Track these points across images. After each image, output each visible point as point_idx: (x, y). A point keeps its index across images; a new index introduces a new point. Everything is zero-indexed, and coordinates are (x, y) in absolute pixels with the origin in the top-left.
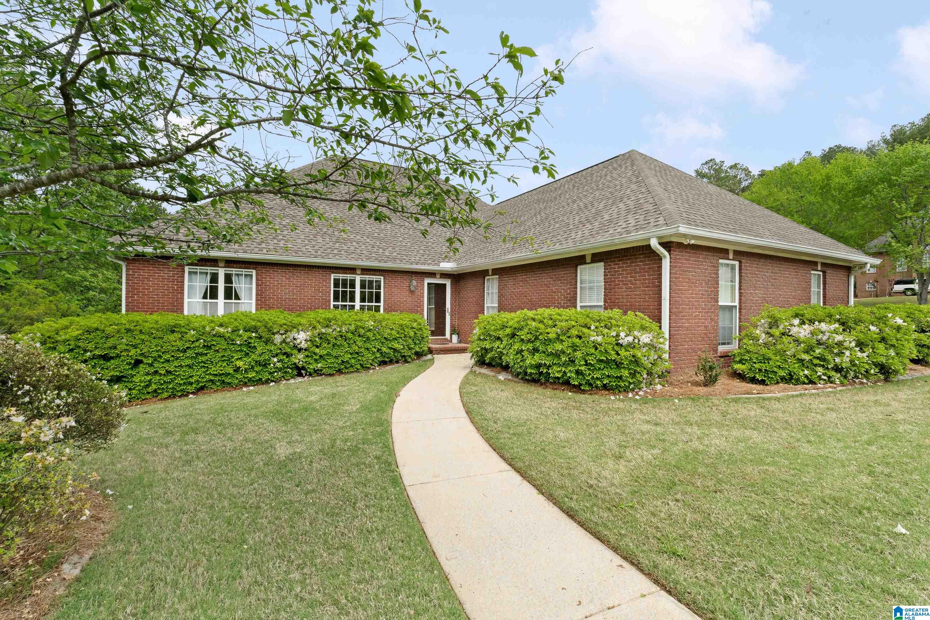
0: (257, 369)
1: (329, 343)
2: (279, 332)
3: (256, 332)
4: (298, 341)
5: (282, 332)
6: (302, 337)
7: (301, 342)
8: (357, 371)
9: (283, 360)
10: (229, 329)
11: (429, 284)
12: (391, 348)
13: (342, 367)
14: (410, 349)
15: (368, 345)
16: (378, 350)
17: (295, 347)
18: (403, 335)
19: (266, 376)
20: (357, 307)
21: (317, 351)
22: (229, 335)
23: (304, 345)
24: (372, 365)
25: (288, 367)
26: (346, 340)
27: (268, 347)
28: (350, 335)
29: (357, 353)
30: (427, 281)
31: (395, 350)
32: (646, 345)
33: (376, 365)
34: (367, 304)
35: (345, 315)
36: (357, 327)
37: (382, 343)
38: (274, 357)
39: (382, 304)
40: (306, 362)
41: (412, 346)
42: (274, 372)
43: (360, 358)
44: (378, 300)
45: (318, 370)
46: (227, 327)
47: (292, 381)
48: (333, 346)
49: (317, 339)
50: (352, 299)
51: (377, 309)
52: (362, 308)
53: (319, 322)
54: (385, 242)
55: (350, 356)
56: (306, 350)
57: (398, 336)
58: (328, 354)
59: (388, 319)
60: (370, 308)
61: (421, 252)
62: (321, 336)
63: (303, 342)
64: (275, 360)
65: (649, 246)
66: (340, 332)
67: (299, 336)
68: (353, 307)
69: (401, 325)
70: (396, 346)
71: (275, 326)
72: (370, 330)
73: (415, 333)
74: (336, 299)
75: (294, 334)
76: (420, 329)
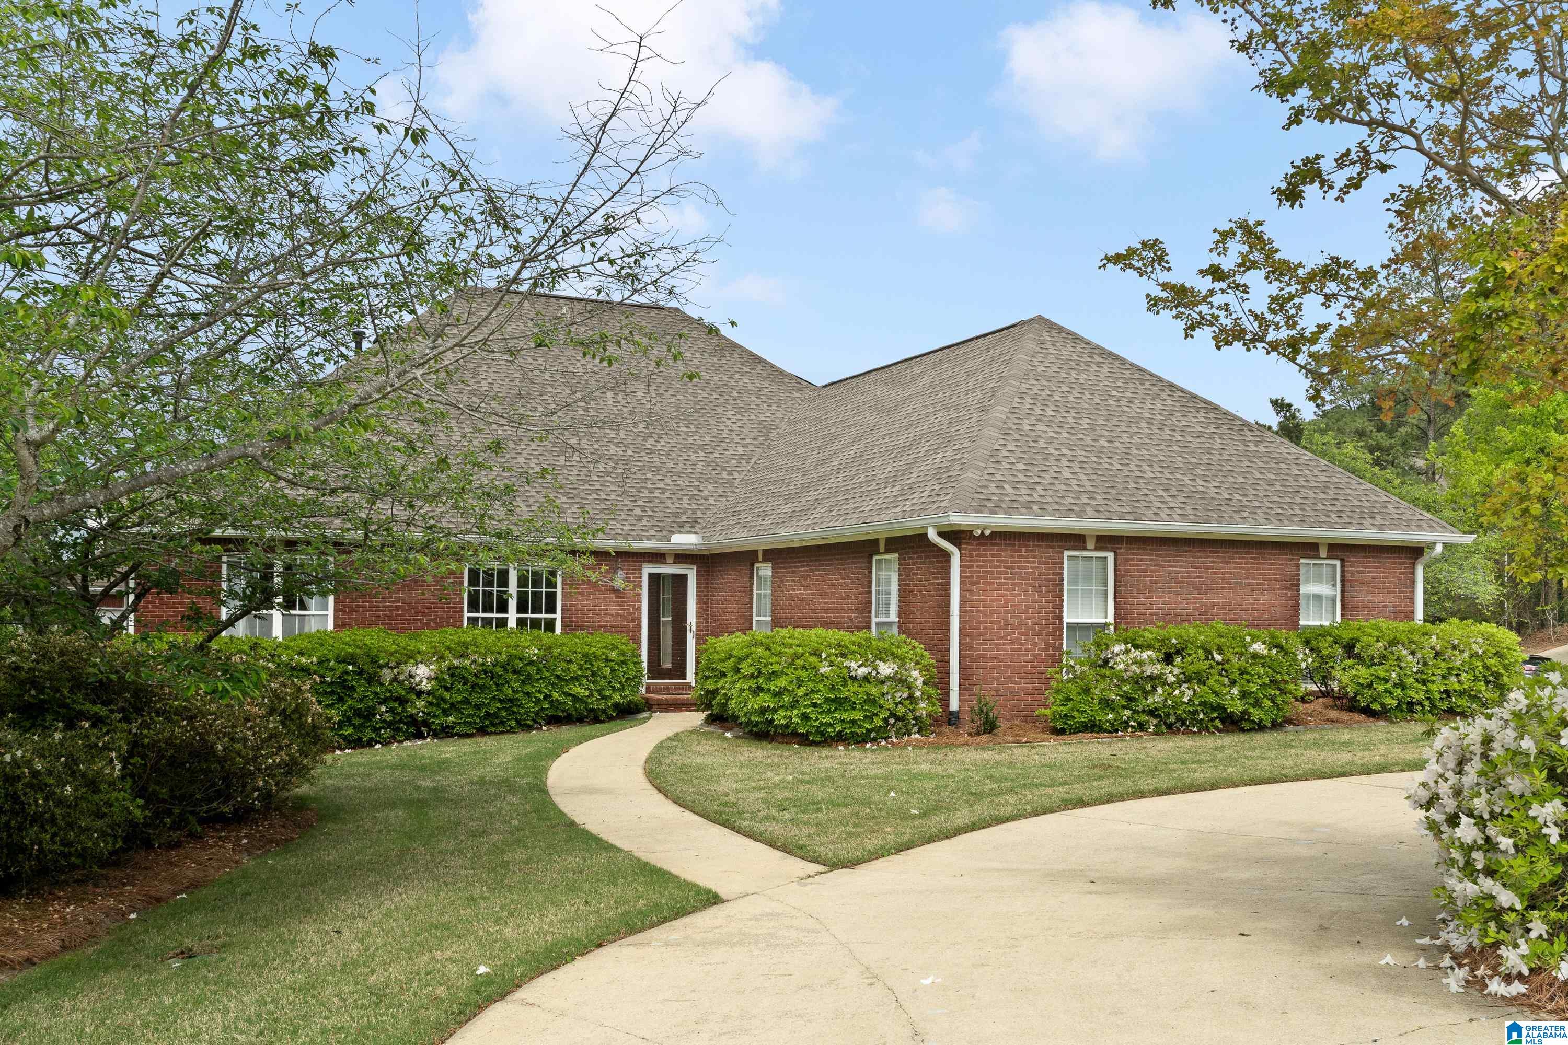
0: (356, 721)
1: (465, 684)
2: (387, 664)
3: (354, 664)
4: (418, 679)
5: (392, 664)
6: (423, 673)
7: (421, 682)
8: (511, 731)
9: (396, 708)
10: (314, 659)
11: (652, 576)
12: (568, 695)
13: (487, 723)
14: (604, 697)
15: (528, 688)
16: (547, 697)
17: (412, 689)
18: (589, 673)
19: (369, 734)
20: (512, 623)
21: (447, 696)
22: (315, 668)
23: (425, 686)
24: (535, 722)
25: (401, 721)
26: (492, 679)
27: (373, 689)
28: (499, 670)
29: (511, 701)
30: (648, 569)
31: (575, 698)
32: (888, 678)
33: (543, 722)
34: (530, 615)
35: (491, 637)
36: (511, 657)
37: (553, 685)
38: (380, 704)
39: (558, 616)
40: (428, 714)
41: (607, 693)
42: (380, 728)
43: (515, 709)
44: (551, 609)
45: (447, 727)
46: (310, 656)
47: (407, 744)
48: (473, 687)
49: (447, 677)
50: (503, 608)
51: (550, 626)
52: (521, 622)
53: (449, 648)
54: (566, 495)
55: (498, 705)
56: (429, 693)
57: (580, 673)
58: (466, 701)
59: (563, 644)
60: (535, 624)
61: (638, 511)
62: (452, 671)
63: (425, 681)
64: (383, 708)
65: (925, 535)
66: (483, 664)
67: (418, 672)
68: (503, 623)
69: (585, 655)
70: (578, 690)
71: (382, 654)
72: (531, 663)
73: (613, 670)
74: (473, 606)
75: (409, 668)
76: (624, 663)
